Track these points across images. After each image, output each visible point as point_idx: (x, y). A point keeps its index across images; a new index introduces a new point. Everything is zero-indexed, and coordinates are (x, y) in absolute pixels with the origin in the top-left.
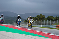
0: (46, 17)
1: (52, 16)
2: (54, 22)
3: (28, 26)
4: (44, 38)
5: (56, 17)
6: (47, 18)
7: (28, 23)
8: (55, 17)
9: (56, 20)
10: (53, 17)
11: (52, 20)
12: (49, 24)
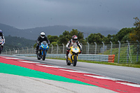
0: (85, 37)
1: (99, 34)
2: (105, 47)
3: (67, 61)
4: (83, 85)
5: (109, 36)
6: (87, 37)
7: (68, 53)
8: (106, 36)
9: (107, 43)
10: (102, 37)
11: (99, 43)
12: (92, 52)
